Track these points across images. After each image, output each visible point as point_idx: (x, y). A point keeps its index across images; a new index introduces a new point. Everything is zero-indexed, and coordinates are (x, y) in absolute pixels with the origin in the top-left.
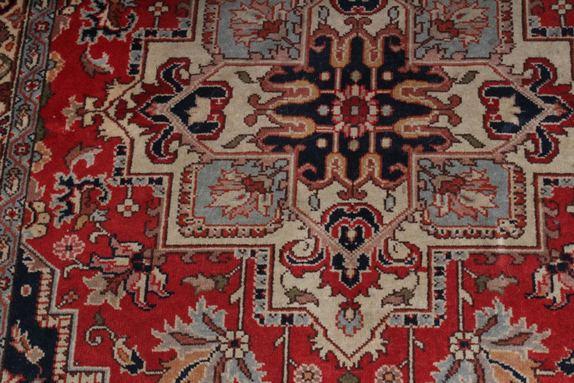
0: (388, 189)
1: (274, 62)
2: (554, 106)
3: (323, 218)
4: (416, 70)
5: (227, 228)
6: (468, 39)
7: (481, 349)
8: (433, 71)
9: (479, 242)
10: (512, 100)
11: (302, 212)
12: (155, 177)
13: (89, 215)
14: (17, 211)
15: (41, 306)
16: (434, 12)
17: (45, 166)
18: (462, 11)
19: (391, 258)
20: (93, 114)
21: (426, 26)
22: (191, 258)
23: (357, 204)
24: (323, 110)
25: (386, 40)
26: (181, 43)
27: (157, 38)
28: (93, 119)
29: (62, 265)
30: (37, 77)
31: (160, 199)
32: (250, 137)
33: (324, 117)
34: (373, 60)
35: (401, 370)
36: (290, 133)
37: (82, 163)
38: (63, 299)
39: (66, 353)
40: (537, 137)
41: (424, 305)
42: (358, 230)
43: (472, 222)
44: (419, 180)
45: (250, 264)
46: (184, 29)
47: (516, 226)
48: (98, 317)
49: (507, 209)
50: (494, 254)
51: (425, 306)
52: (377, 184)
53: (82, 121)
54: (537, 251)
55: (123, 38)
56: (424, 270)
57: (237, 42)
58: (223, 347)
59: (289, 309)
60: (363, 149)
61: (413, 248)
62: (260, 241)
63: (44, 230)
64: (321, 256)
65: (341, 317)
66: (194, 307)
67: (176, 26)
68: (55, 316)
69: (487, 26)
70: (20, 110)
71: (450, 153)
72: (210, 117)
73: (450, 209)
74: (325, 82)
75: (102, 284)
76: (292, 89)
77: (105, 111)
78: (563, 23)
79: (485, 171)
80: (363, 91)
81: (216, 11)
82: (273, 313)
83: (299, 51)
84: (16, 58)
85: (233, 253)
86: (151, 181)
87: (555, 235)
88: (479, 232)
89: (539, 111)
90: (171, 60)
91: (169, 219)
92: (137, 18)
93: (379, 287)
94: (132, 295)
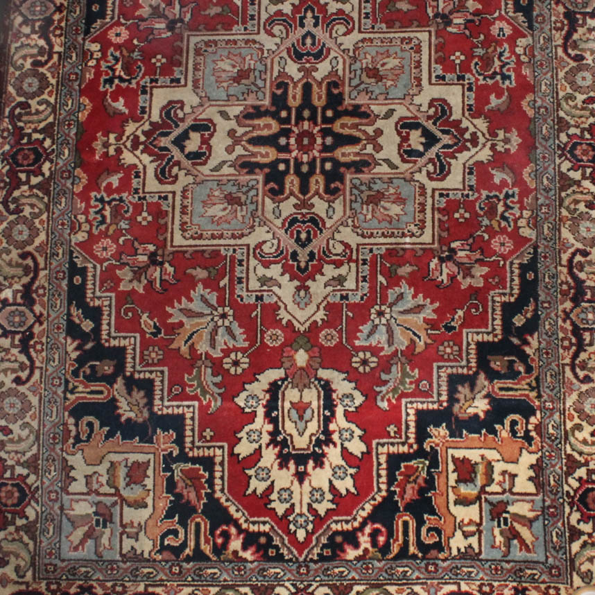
0: (329, 202)
1: (246, 103)
2: (448, 137)
3: (283, 224)
4: (350, 108)
5: (215, 232)
6: (389, 83)
7: (392, 317)
8: (363, 109)
9: (393, 240)
10: (419, 132)
11: (268, 220)
12: (163, 195)
13: (117, 224)
14: (66, 222)
15: (89, 291)
16: (364, 61)
17: (83, 187)
18: (385, 61)
19: (331, 253)
20: (115, 147)
21: (358, 72)
22: (191, 255)
23: (308, 213)
24: (283, 141)
25: (329, 84)
26: (177, 89)
27: (159, 84)
28: (116, 150)
29: (101, 261)
30: (72, 117)
31: (167, 211)
32: (230, 163)
33: (283, 146)
34: (319, 101)
35: (337, 332)
36: (259, 159)
37: (110, 184)
38: (103, 286)
39: (109, 324)
40: (436, 160)
41: (353, 286)
42: (308, 233)
43: (388, 225)
44: (351, 195)
45: (233, 258)
46: (178, 77)
47: (419, 228)
48: (129, 299)
49: (412, 216)
50: (403, 249)
51: (354, 288)
52: (321, 198)
53: (108, 152)
54: (432, 246)
55: (134, 85)
56: (354, 261)
57: (218, 87)
58: (216, 319)
59: (260, 291)
60: (312, 172)
61: (347, 246)
62: (239, 242)
63: (86, 235)
64: (282, 252)
65: (296, 296)
66: (194, 290)
67: (173, 75)
68: (99, 298)
69: (403, 73)
70: (62, 144)
71: (374, 174)
72: (200, 148)
73: (373, 216)
74: (284, 118)
75: (130, 275)
76: (259, 125)
77: (124, 144)
78: (458, 71)
79: (398, 187)
80: (312, 125)
81: (202, 62)
82: (249, 294)
83: (265, 95)
84: (56, 102)
85: (220, 251)
86: (160, 198)
87: (445, 234)
88: (393, 233)
89: (437, 140)
90: (170, 102)
91: (174, 226)
92: (143, 69)
93: (322, 274)
94: (151, 282)
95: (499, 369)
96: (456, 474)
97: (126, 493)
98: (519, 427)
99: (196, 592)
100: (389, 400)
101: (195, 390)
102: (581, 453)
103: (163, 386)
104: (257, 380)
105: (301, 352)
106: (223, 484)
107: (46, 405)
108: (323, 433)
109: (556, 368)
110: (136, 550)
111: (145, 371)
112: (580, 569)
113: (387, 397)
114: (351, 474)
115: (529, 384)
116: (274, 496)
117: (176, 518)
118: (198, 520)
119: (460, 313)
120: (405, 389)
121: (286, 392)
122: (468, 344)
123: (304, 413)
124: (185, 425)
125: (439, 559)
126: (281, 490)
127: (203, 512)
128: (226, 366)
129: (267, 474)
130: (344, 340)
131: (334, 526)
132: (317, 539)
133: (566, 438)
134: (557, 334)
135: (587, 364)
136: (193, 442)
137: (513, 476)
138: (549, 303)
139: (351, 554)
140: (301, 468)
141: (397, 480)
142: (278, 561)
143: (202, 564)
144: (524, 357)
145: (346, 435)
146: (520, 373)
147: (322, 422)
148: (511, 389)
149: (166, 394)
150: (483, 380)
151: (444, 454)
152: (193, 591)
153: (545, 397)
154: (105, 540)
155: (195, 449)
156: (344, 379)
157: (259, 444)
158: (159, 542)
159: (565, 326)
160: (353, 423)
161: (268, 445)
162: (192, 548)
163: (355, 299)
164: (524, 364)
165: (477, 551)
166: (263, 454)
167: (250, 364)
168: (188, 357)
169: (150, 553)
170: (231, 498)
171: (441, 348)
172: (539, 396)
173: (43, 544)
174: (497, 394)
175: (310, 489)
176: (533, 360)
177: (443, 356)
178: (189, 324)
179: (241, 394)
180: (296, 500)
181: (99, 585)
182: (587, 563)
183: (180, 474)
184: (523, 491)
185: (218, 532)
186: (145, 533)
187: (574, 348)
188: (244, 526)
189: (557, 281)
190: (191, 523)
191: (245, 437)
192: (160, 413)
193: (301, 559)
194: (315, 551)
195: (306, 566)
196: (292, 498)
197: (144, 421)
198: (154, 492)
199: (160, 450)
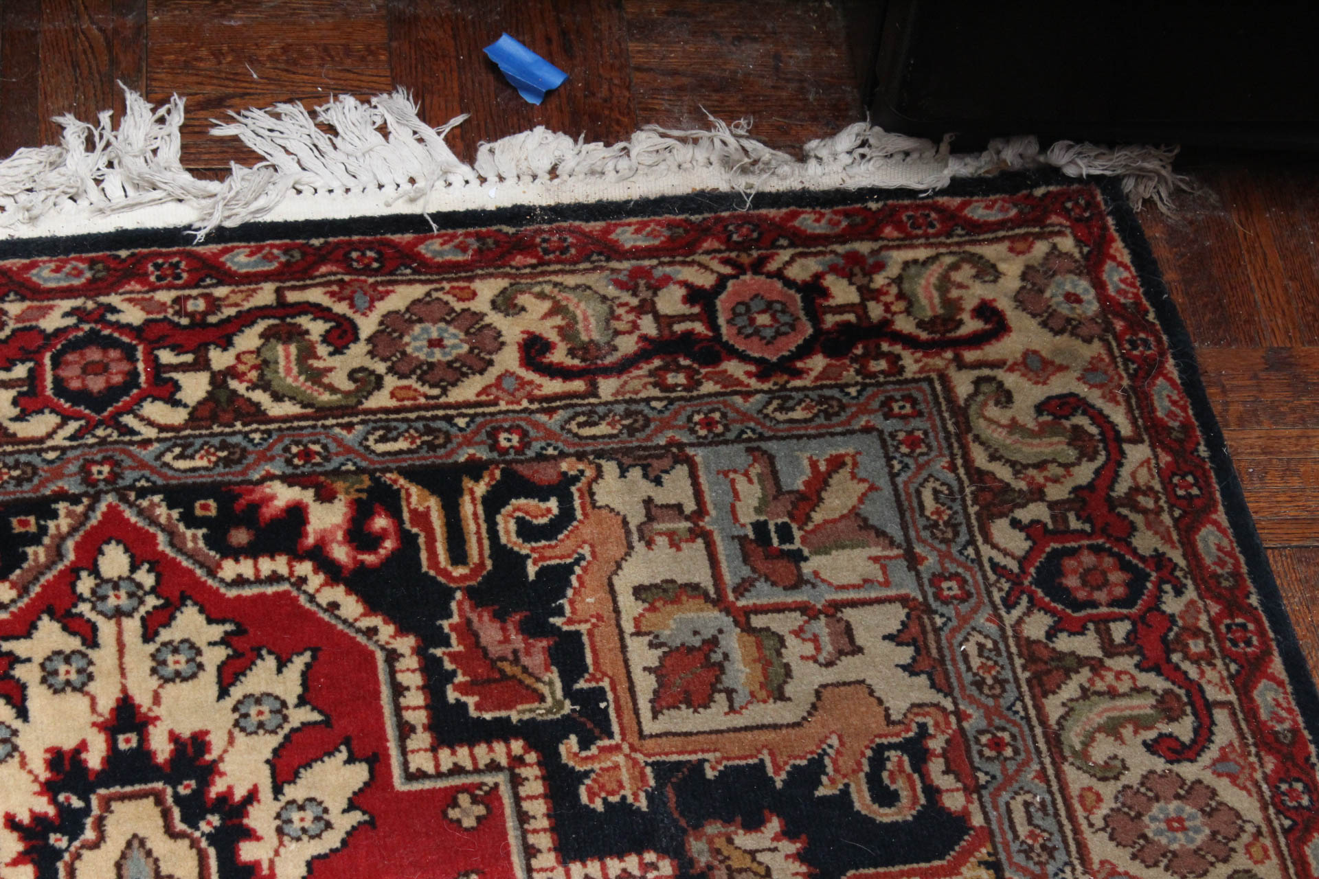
97: (712, 619)
99: (436, 391)
106: (392, 673)
107: (1057, 840)
108: (58, 854)
110: (645, 476)
116: (214, 657)
117: (532, 570)
118: (459, 571)
124: (552, 829)
126: (194, 676)
127: (448, 594)
129: (246, 716)
132: (60, 556)
136: (516, 782)
140: (126, 742)
142: (184, 488)
143: (428, 459)
152: (445, 392)
154: (750, 494)
155: (504, 762)
157: (284, 799)
158: (577, 503)
161: (252, 796)
162: (467, 498)
166: (266, 771)
169: (599, 474)
170: (361, 639)
173: (944, 461)
175: (92, 687)
180: (139, 655)
181: (740, 383)
183: (545, 690)
185: (389, 544)
186: (625, 523)
188: (304, 568)
190: (482, 564)
191: (334, 816)
192: (650, 857)
193: (110, 498)
194: (64, 523)
195: (94, 484)
196: (153, 656)
197: (697, 827)
198: (621, 632)
199: (626, 747)
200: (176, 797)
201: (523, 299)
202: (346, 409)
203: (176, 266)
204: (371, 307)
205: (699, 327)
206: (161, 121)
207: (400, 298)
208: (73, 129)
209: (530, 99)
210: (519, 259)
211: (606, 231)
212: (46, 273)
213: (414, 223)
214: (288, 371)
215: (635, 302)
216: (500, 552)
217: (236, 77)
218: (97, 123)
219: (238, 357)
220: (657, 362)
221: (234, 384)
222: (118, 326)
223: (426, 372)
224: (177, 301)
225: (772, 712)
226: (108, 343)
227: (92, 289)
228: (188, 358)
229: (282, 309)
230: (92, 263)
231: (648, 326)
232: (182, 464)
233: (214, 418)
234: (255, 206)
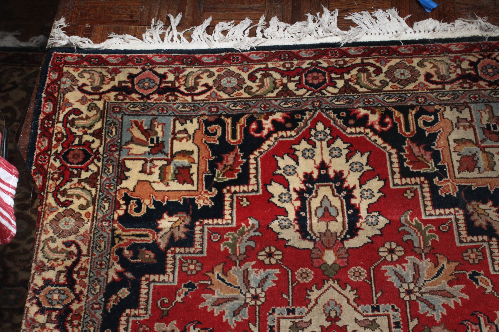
95: (147, 252)
96: (191, 172)
97: (474, 149)
98: (134, 207)
99: (402, 87)
100: (248, 225)
101: (427, 228)
102: (84, 188)
103: (458, 231)
104: (369, 238)
105: (330, 263)
106: (390, 158)
108: (306, 199)
109: (95, 252)
110: (457, 111)
111: (478, 242)
112: (97, 112)
113: (249, 228)
114: (280, 169)
115: (121, 239)
116: (345, 152)
117: (427, 134)
118: (408, 133)
119: (179, 299)
120: (233, 235)
121: (342, 229)
122: (173, 272)
123: (323, 213)
124: (431, 201)
125: (207, 115)
126: (340, 156)
127: (405, 139)
128: (400, 248)
129: (353, 167)
130: (290, 273)
131: (293, 133)
132: (307, 125)
133: (94, 199)
134: (89, 281)
135: (67, 256)
136: (422, 188)
137: (143, 171)
138: (93, 308)
139: (278, 116)
140: (323, 172)
141: (241, 166)
142: (337, 109)
143: (400, 104)
144: (123, 261)
145: (286, 198)
146: (128, 249)
147: (307, 207)
148: (137, 236)
149: (454, 224)
150: (162, 242)
151: (200, 186)
152: (405, 87)
153: (108, 230)
154: (486, 117)
155: (419, 182)
156: (288, 240)
157: (362, 189)
158: (439, 117)
159: (81, 288)
160: (279, 207)
161: (354, 187)
162: (410, 115)
163: (280, 310)
164: (123, 256)
165: (177, 122)
166: (358, 181)
167: (378, 251)
168: (438, 255)
169: (445, 110)
170: (382, 149)
171: (198, 269)
172: (113, 230)
174: (150, 232)
175: (314, 158)
176: (115, 259)
177: (197, 262)
178: (443, 284)
179: (383, 226)
180: (326, 151)
181: (483, 87)
182: (90, 116)
183: (430, 165)
184: (136, 161)
185: (390, 125)
186: (452, 123)
187: (76, 269)
188: (368, 131)
189: (83, 328)
190: (414, 132)
191: (375, 193)
192: (457, 209)
193: (319, 111)
194: (308, 117)
195: (315, 107)
196: (330, 151)
197: (470, 202)
198: (450, 151)
199: (451, 181)
200: (335, 186)
201: (426, 63)
202: (379, 90)
203: (336, 52)
204: (386, 64)
205: (473, 72)
206: (332, 15)
207: (393, 62)
208: (310, 17)
209: (428, 11)
210: (425, 53)
211: (448, 46)
212: (303, 53)
213: (397, 43)
214: (364, 80)
215: (455, 65)
216: (418, 128)
217: (351, 4)
218: (316, 16)
219: (351, 76)
220: (461, 81)
221: (350, 83)
222: (321, 67)
223: (400, 81)
224: (336, 61)
225: (490, 174)
226: (319, 72)
227: (315, 58)
228: (339, 76)
229: (363, 64)
230: (315, 51)
231: (459, 71)
232: (337, 103)
233: (345, 92)
234: (355, 38)
